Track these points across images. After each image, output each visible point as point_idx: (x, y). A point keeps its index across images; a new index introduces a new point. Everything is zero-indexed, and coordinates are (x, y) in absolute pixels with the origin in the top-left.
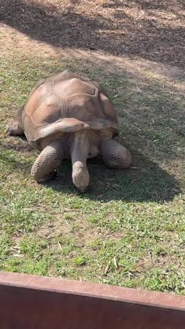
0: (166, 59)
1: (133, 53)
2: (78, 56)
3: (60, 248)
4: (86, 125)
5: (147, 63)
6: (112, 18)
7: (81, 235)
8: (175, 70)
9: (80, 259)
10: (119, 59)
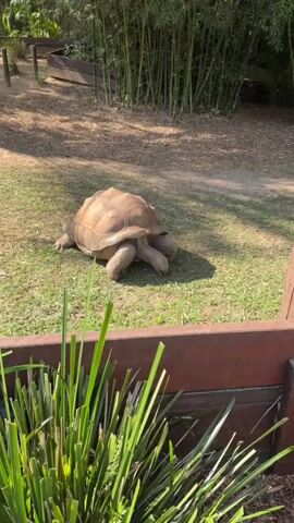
0: (131, 160)
1: (102, 157)
2: (60, 163)
3: (138, 313)
4: (147, 231)
5: (117, 164)
6: (71, 130)
7: (148, 302)
8: (141, 168)
9: (159, 319)
10: (94, 163)
